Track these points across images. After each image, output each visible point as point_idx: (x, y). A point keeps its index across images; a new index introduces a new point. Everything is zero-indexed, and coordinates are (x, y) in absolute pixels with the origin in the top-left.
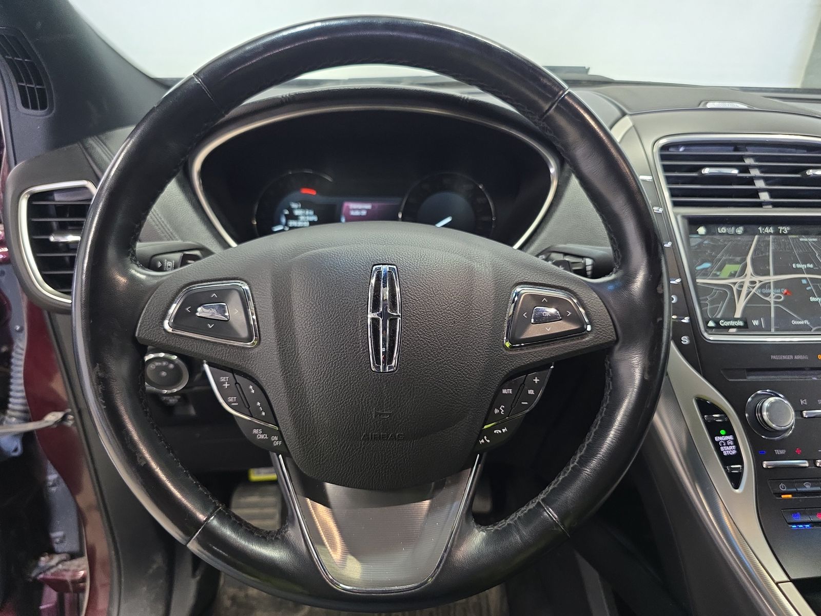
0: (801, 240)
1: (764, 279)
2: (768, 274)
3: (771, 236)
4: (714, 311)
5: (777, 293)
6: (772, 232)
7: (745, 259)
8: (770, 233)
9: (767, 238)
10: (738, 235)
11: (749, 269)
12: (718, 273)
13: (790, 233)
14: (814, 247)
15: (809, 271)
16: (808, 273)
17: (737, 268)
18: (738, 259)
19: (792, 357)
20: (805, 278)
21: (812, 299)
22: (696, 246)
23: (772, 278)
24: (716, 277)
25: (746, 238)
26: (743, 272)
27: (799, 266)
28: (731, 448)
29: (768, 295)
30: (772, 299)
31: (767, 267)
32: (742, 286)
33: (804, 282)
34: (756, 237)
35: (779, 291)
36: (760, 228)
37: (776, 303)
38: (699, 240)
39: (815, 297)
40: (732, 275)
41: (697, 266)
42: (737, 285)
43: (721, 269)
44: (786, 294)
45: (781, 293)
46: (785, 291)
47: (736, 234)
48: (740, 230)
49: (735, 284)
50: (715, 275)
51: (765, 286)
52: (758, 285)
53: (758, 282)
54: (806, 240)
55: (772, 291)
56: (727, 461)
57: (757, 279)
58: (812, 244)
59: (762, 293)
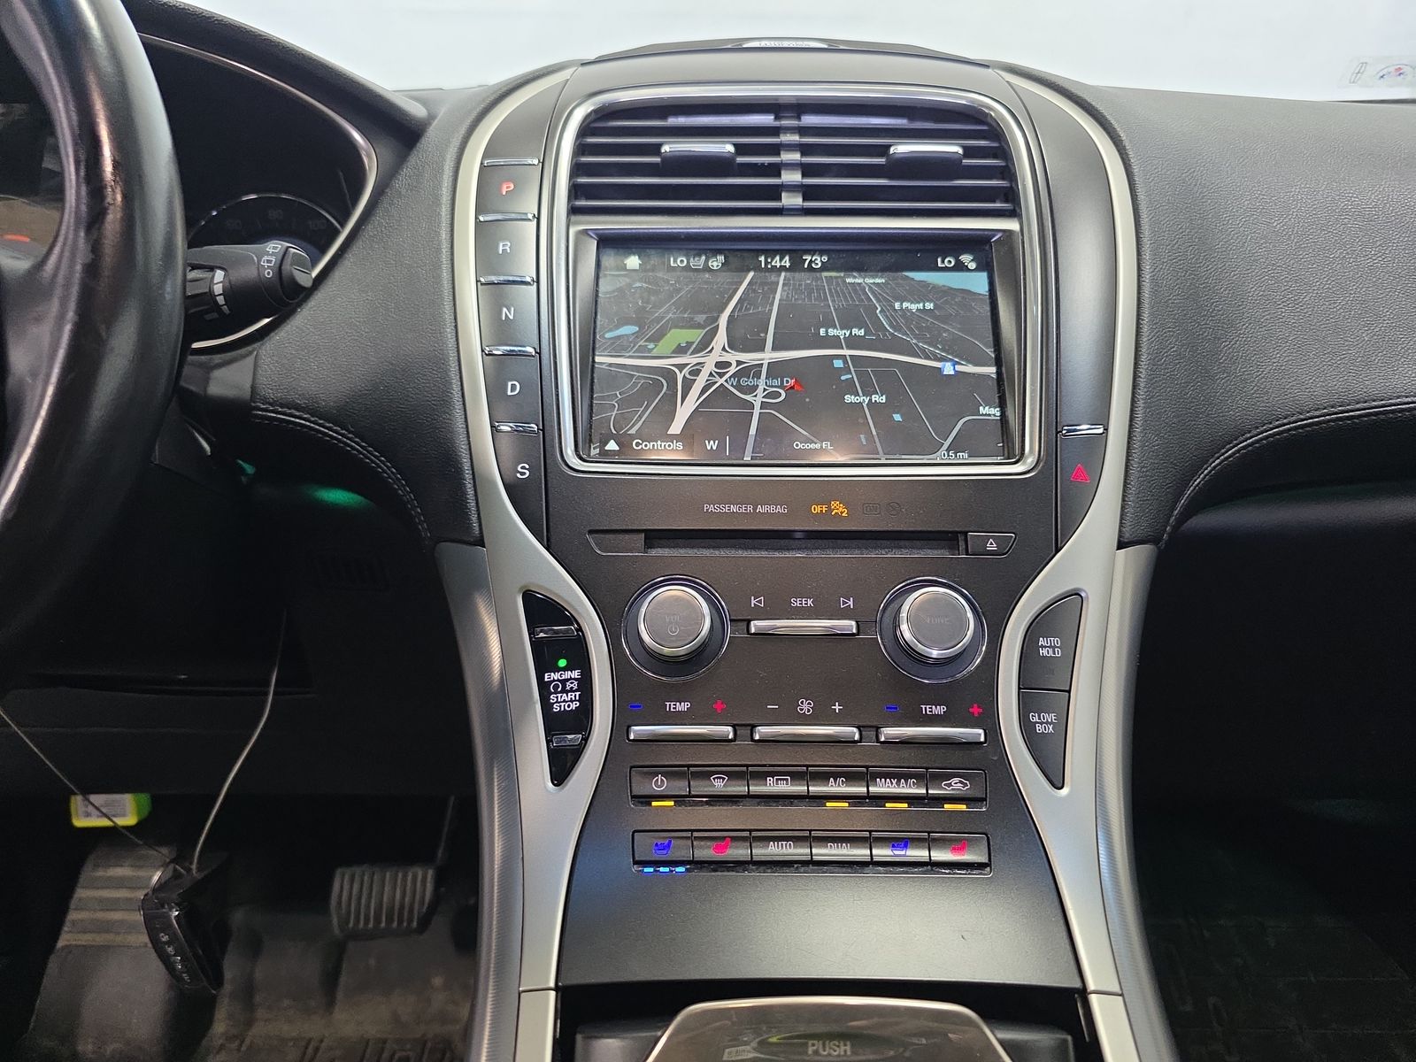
0: (848, 280)
1: (749, 358)
2: (762, 349)
3: (783, 274)
4: (623, 420)
5: (772, 386)
6: (788, 265)
7: (716, 319)
8: (783, 268)
9: (773, 278)
10: (710, 270)
11: (721, 338)
12: (651, 346)
13: (825, 267)
14: (875, 296)
15: (852, 342)
16: (849, 347)
17: (696, 335)
18: (701, 318)
19: (750, 508)
20: (843, 357)
21: (849, 398)
22: (614, 291)
23: (768, 356)
24: (643, 353)
25: (726, 277)
26: (704, 345)
27: (832, 332)
28: (571, 696)
29: (752, 389)
30: (757, 400)
31: (762, 335)
32: (696, 372)
33: (838, 364)
34: (751, 274)
35: (776, 382)
36: (762, 259)
37: (763, 405)
38: (623, 282)
39: (857, 394)
40: (680, 350)
41: (607, 332)
42: (686, 371)
43: (656, 338)
44: (792, 388)
45: (782, 387)
46: (792, 382)
47: (707, 269)
48: (716, 263)
49: (681, 367)
50: (642, 349)
51: (747, 371)
52: (733, 370)
53: (734, 364)
54: (858, 281)
55: (762, 383)
56: (554, 724)
57: (733, 357)
58: (870, 288)
59: (738, 387)
